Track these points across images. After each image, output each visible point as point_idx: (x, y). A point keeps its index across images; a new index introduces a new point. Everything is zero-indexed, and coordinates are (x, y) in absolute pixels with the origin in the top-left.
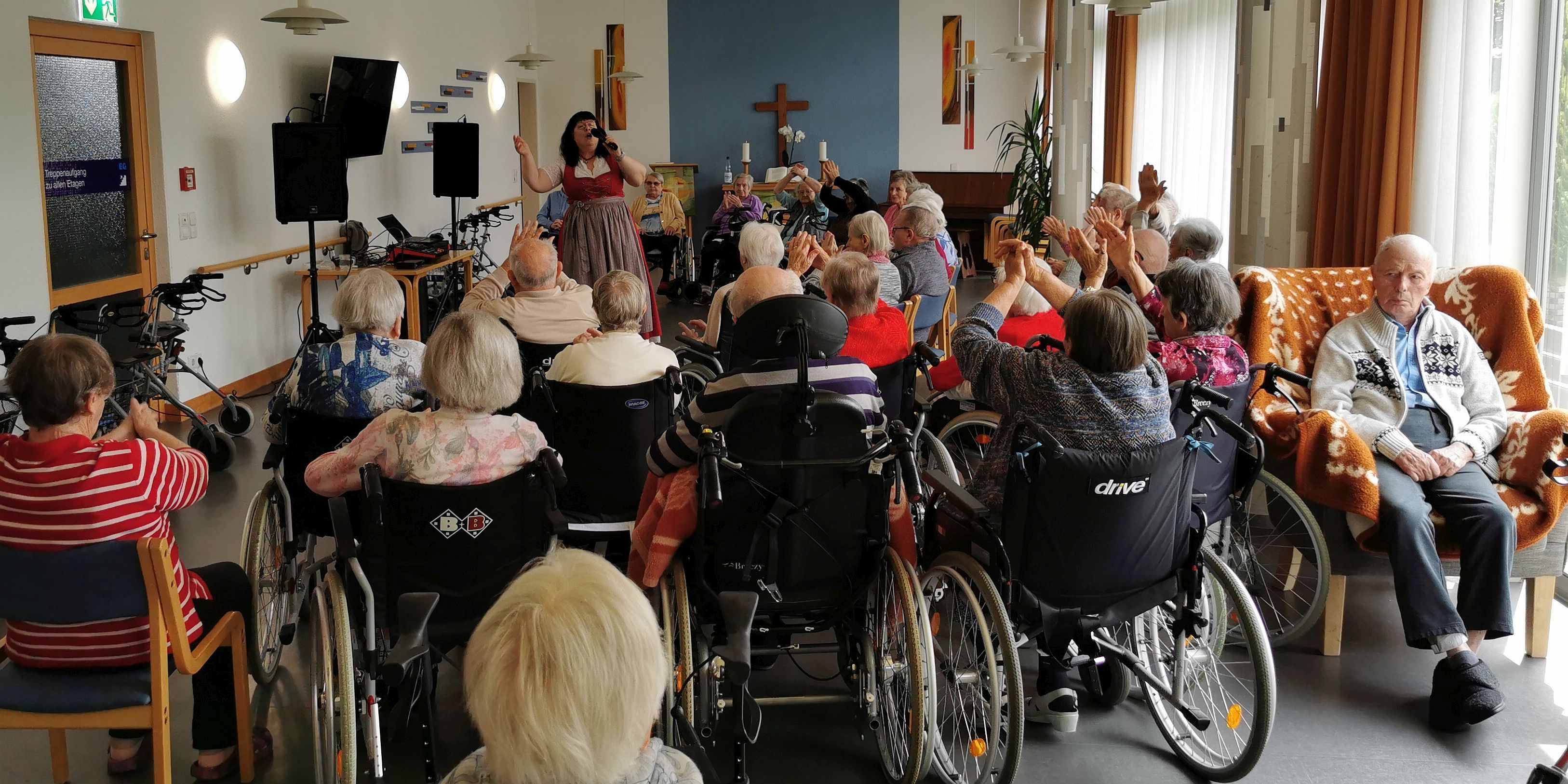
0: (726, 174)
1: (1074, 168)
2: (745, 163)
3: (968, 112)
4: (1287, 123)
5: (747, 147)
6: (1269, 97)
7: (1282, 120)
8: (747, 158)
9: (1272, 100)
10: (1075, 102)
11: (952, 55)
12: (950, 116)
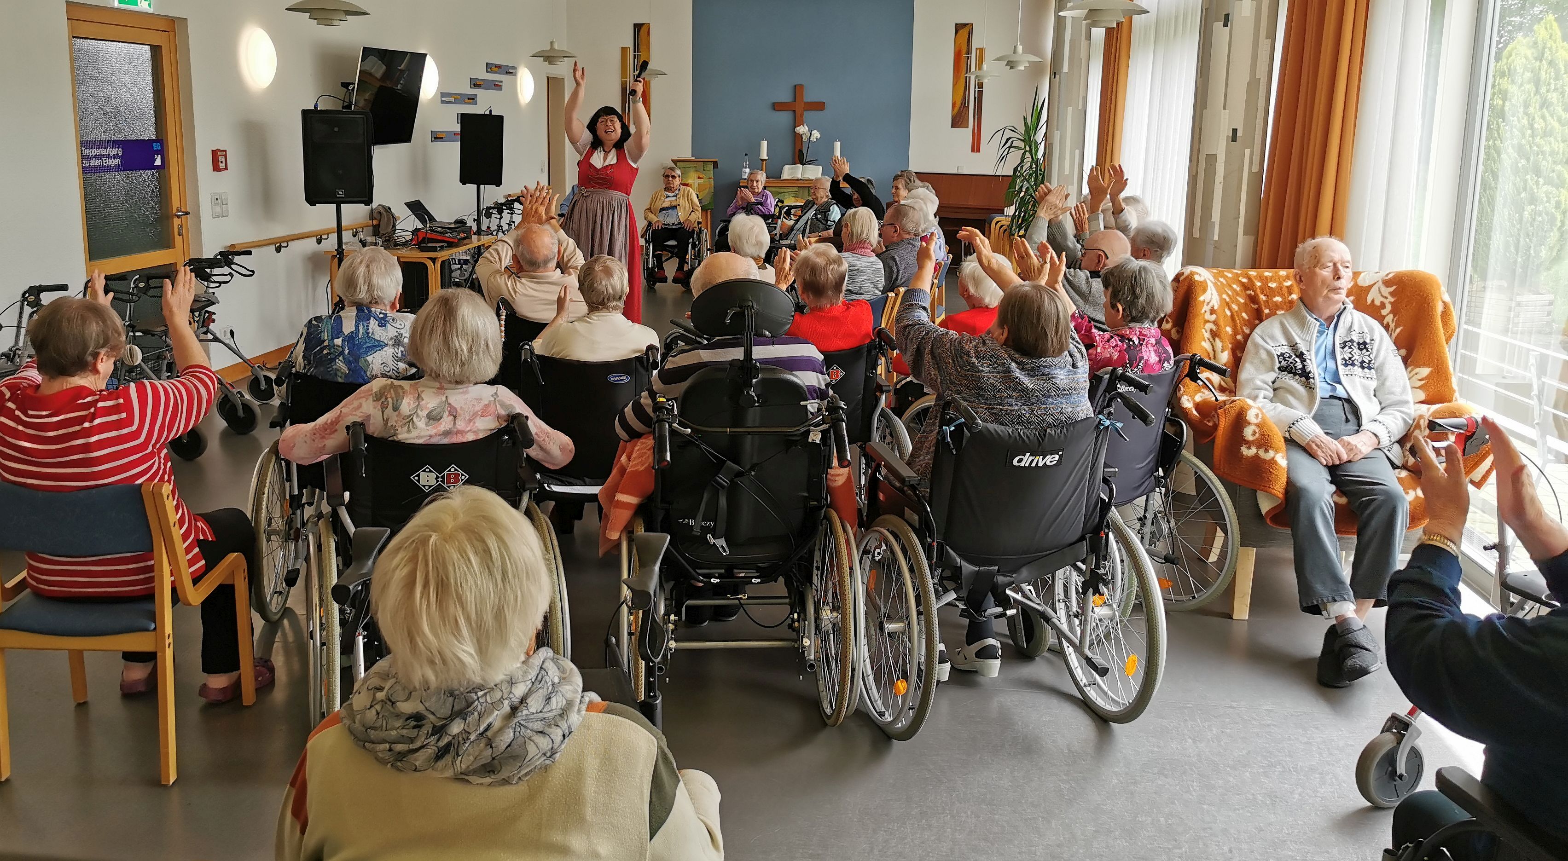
0: (744, 170)
1: (1067, 172)
2: (763, 160)
3: (976, 116)
4: (1239, 134)
5: (764, 144)
6: (1225, 108)
7: (1235, 131)
8: (764, 156)
9: (1227, 111)
10: (1070, 109)
11: (963, 61)
12: (958, 121)
